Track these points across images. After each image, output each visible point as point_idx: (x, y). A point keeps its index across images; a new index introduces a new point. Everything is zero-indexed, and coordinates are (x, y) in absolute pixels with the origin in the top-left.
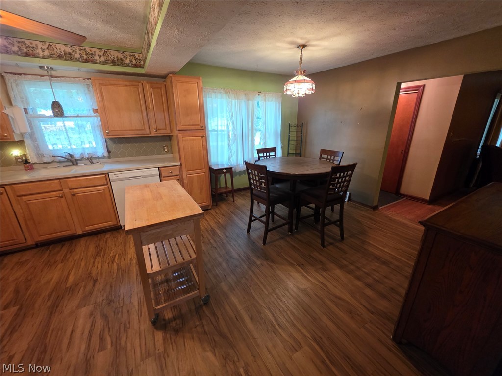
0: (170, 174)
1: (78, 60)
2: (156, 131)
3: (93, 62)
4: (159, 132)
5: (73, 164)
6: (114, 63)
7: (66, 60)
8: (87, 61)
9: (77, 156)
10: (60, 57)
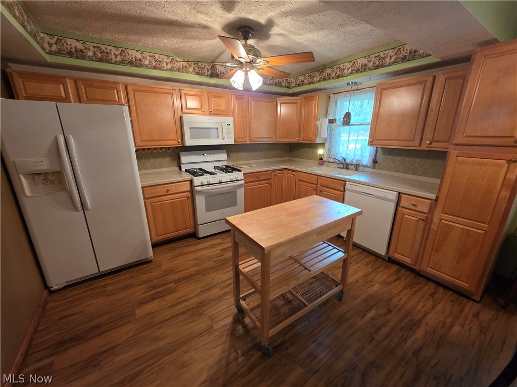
0: (413, 207)
1: (370, 69)
2: (431, 144)
3: (382, 66)
4: (434, 144)
5: (343, 168)
6: (404, 59)
7: (361, 72)
8: (377, 67)
9: (348, 161)
10: (358, 71)
